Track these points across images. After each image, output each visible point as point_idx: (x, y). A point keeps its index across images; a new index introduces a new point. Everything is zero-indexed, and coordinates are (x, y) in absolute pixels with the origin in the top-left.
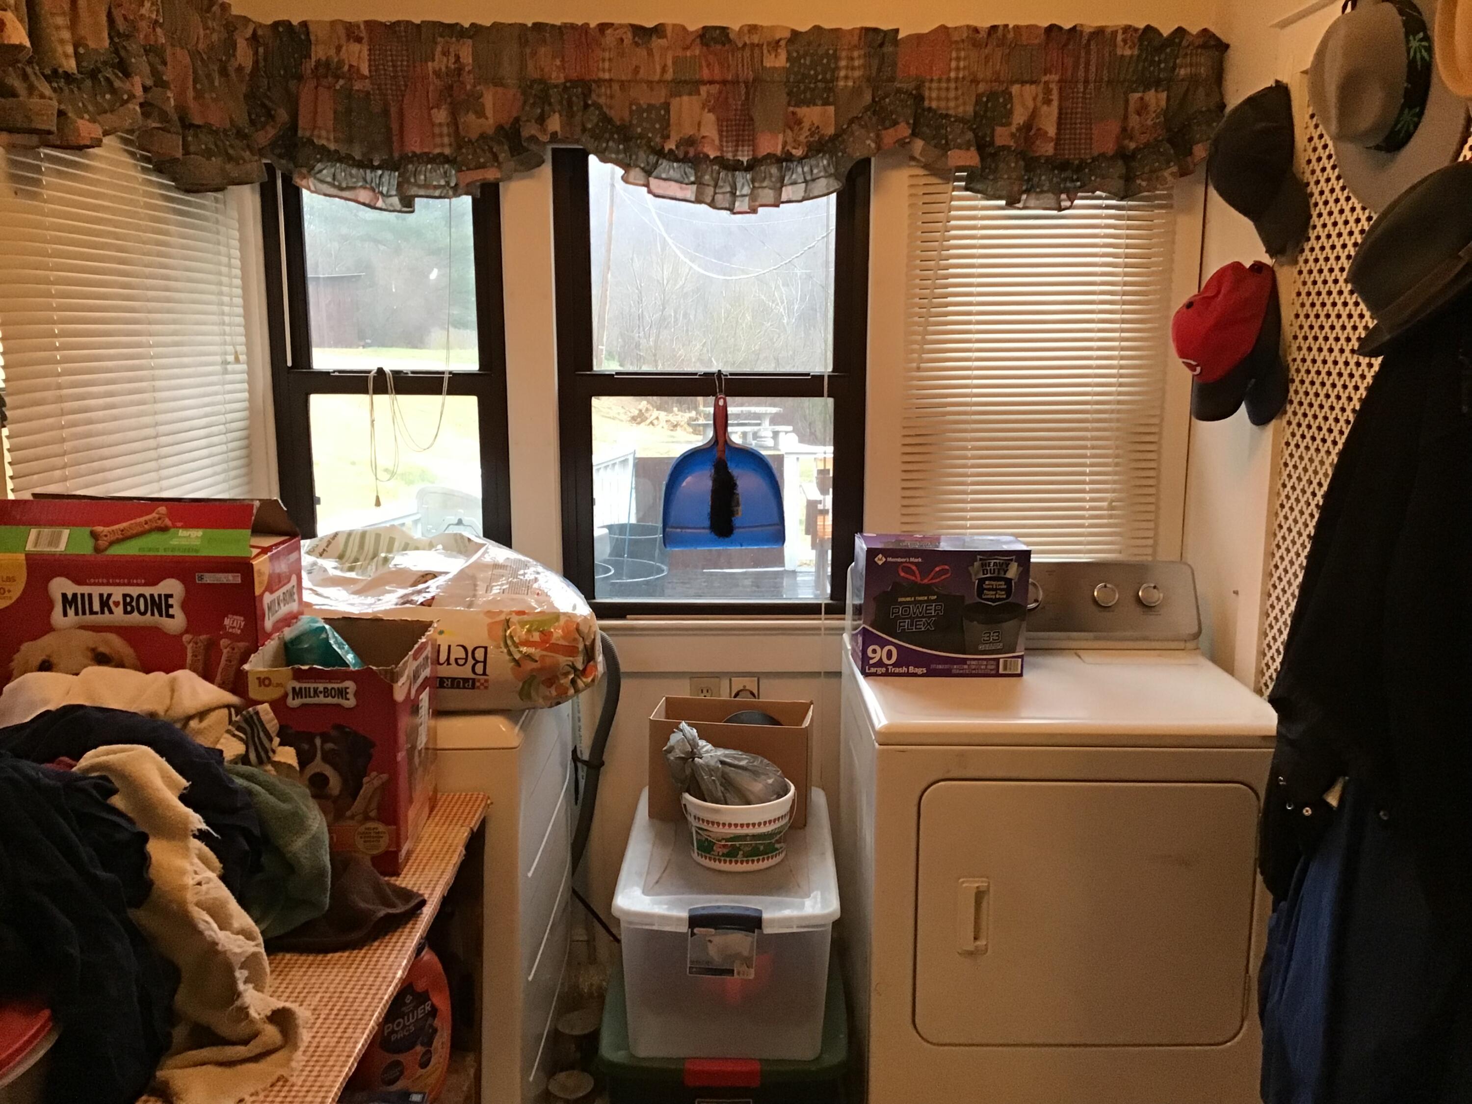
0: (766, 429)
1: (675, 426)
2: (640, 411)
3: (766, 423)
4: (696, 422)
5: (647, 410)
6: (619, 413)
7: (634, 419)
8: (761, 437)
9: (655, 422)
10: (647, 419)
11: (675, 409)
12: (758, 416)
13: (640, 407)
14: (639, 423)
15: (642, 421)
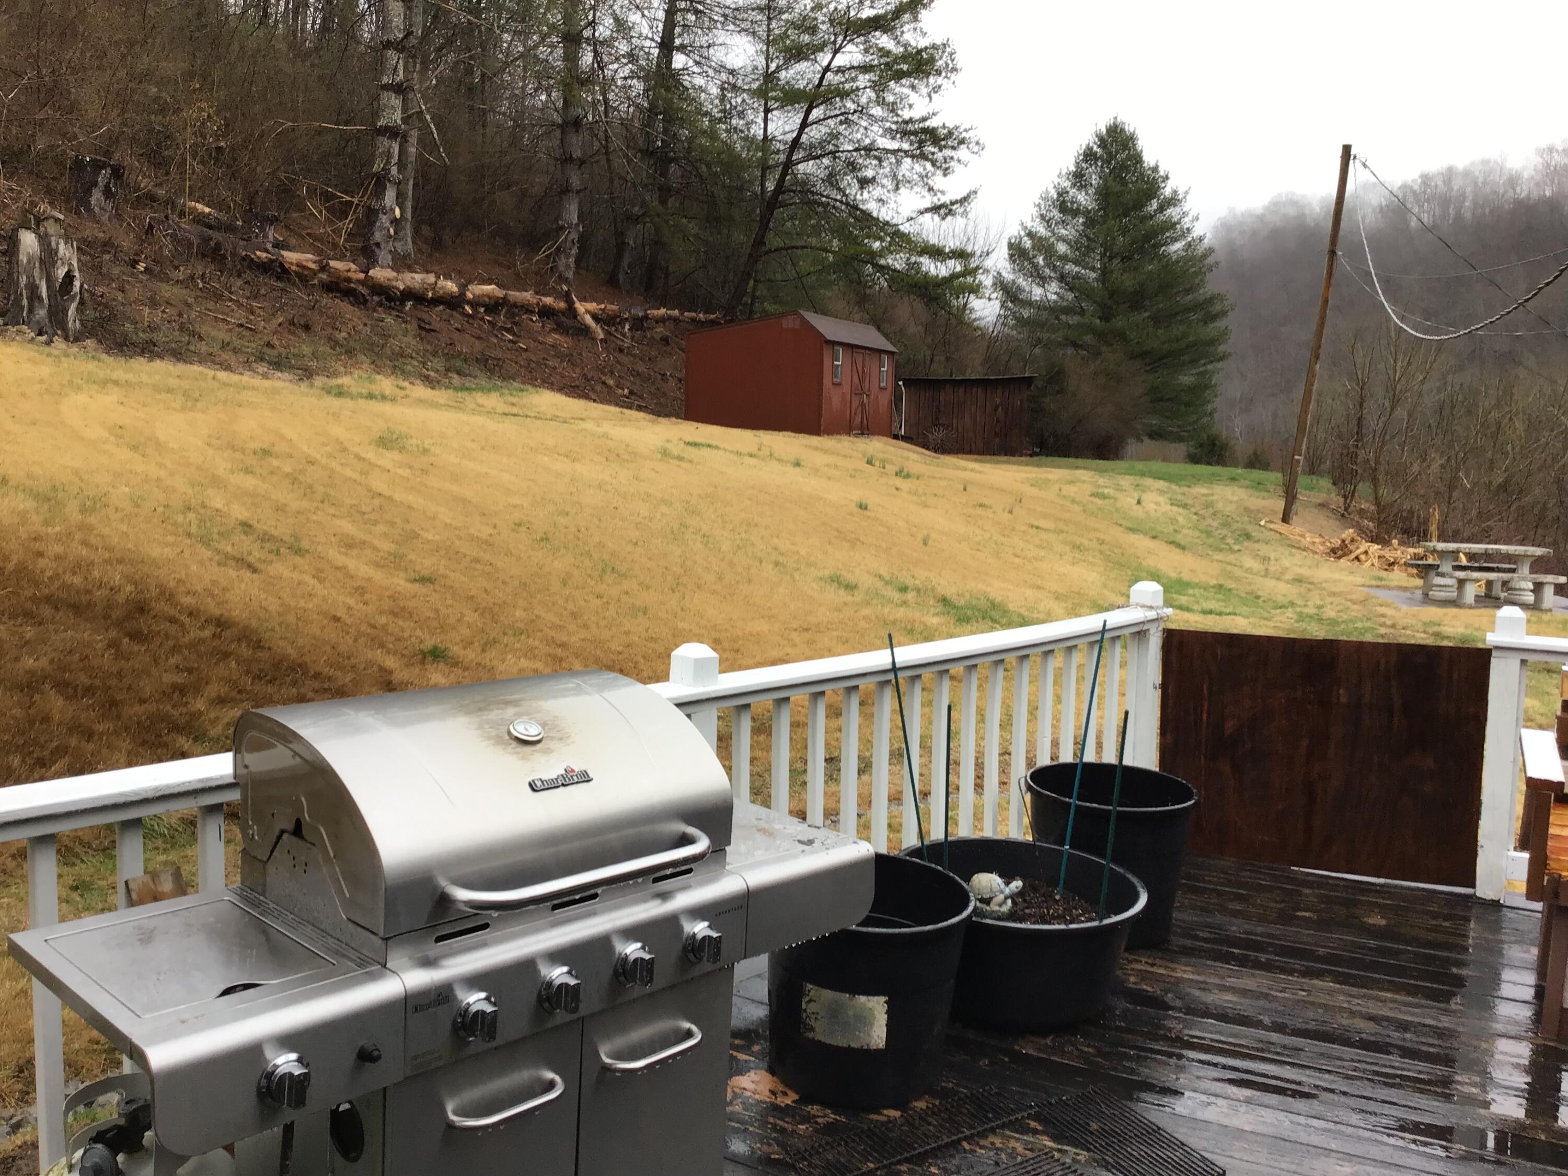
0: (1524, 579)
1: (1393, 564)
2: (1343, 541)
3: (1525, 570)
4: (1424, 562)
5: (1353, 540)
6: (1314, 543)
7: (1334, 551)
8: (1515, 589)
9: (1363, 557)
10: (1351, 552)
11: (1395, 542)
12: (1509, 558)
13: (1344, 536)
14: (1340, 558)
15: (1344, 555)
